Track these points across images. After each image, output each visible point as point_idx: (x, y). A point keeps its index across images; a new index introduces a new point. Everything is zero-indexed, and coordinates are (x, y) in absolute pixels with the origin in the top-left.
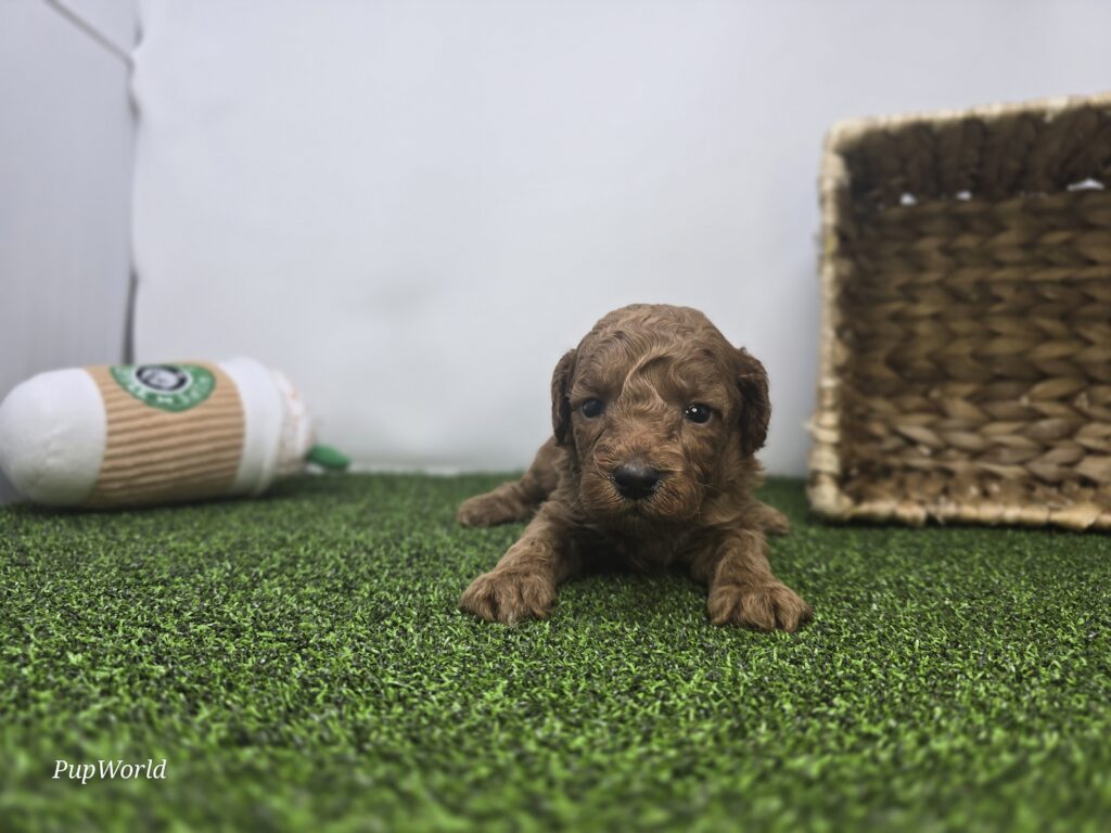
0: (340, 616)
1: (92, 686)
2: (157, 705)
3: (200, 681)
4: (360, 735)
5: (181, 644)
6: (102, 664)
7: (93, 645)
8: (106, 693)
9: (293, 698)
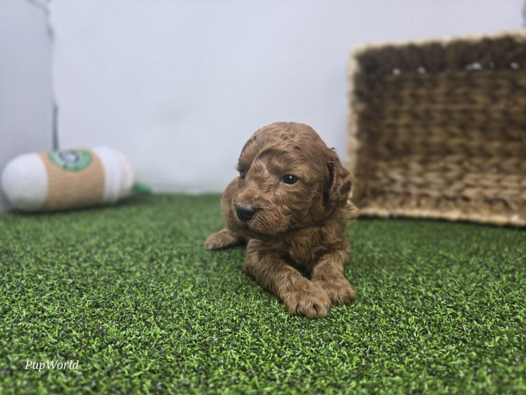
0: (138, 259)
1: (46, 287)
2: (69, 294)
3: (84, 285)
4: (137, 303)
5: (79, 271)
6: (50, 279)
7: (47, 272)
8: (51, 289)
9: (116, 291)
